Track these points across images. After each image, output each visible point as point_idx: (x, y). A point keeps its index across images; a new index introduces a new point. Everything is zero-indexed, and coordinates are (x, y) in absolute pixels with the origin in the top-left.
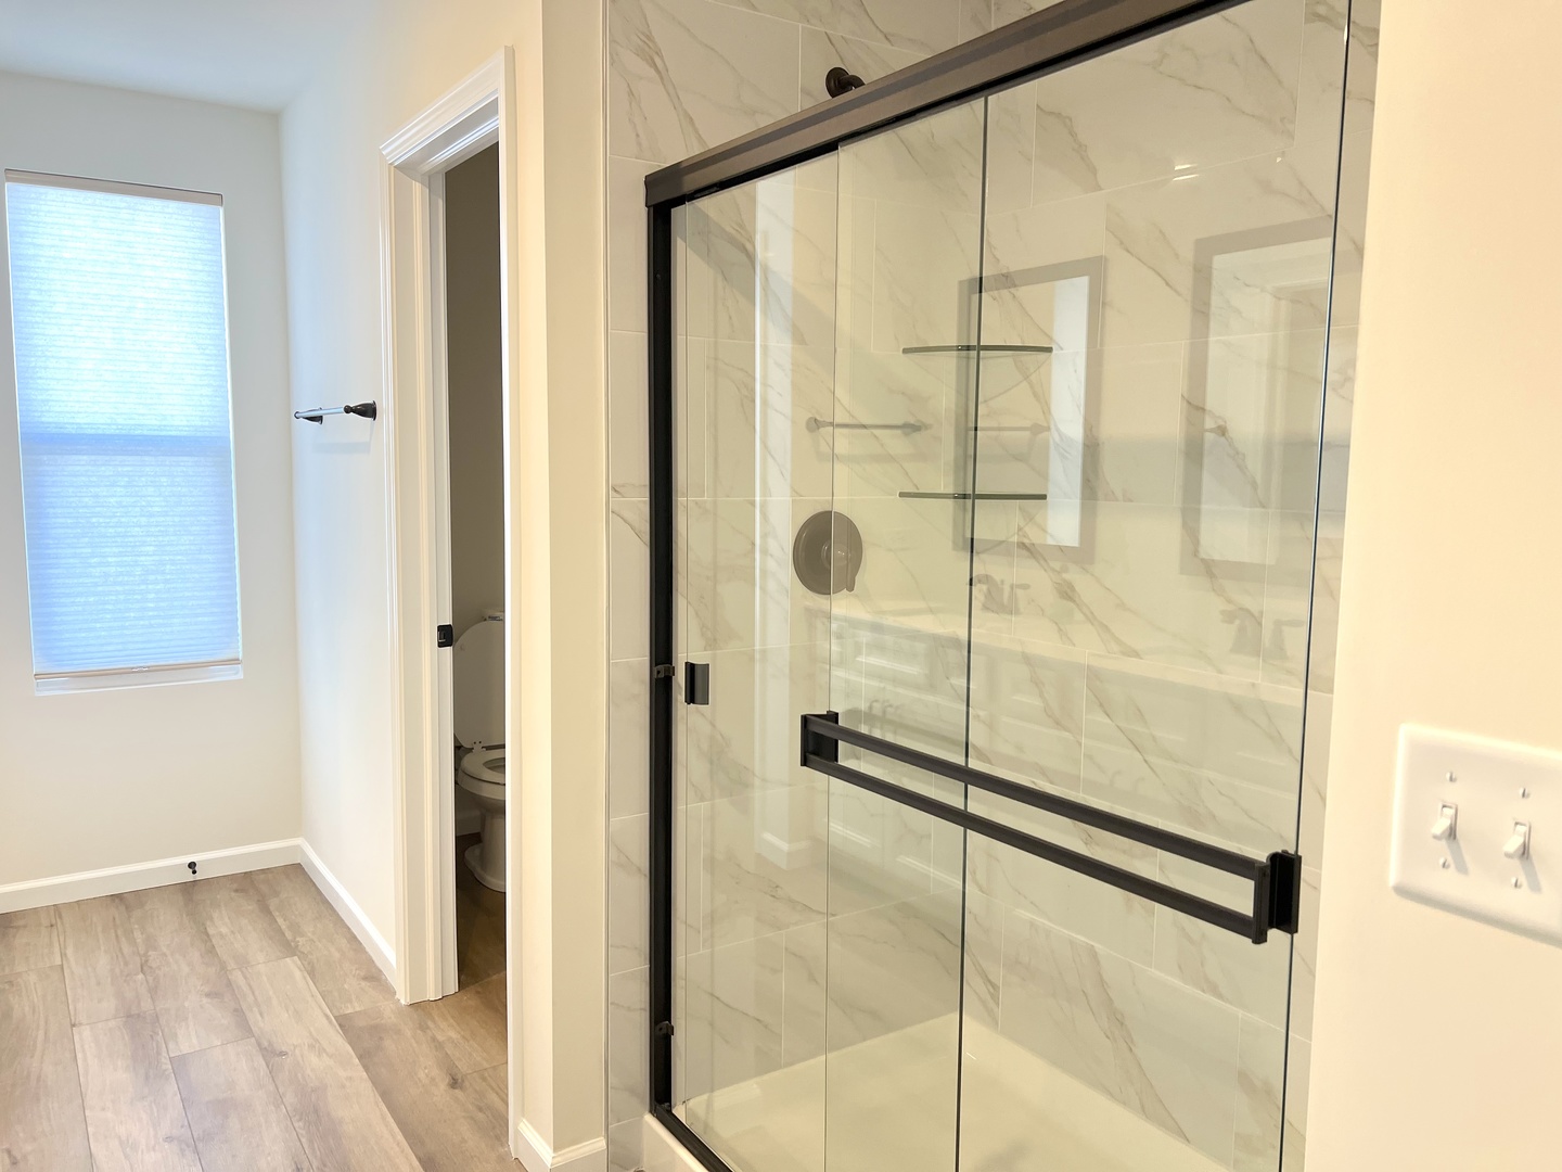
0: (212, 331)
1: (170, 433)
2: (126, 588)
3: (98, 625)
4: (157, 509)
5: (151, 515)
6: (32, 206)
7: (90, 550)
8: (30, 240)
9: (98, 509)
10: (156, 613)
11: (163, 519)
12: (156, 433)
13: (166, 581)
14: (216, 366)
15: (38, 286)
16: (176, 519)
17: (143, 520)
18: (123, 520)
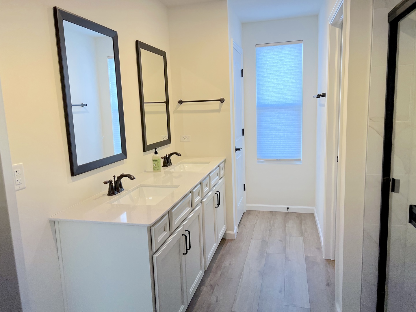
0: (299, 76)
1: (288, 103)
2: (277, 140)
3: (270, 149)
4: (284, 122)
5: (282, 123)
6: (261, 52)
7: (269, 131)
8: (260, 60)
9: (271, 122)
10: (282, 147)
11: (285, 124)
12: (284, 103)
13: (285, 139)
14: (299, 85)
15: (261, 71)
16: (288, 124)
17: (281, 124)
18: (276, 124)
